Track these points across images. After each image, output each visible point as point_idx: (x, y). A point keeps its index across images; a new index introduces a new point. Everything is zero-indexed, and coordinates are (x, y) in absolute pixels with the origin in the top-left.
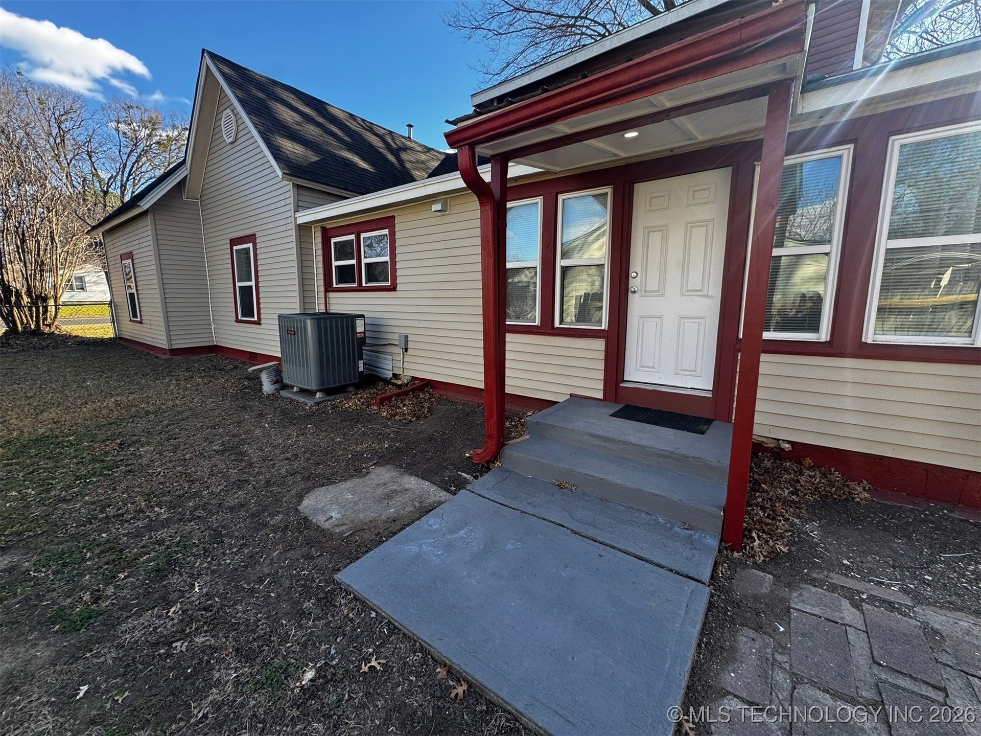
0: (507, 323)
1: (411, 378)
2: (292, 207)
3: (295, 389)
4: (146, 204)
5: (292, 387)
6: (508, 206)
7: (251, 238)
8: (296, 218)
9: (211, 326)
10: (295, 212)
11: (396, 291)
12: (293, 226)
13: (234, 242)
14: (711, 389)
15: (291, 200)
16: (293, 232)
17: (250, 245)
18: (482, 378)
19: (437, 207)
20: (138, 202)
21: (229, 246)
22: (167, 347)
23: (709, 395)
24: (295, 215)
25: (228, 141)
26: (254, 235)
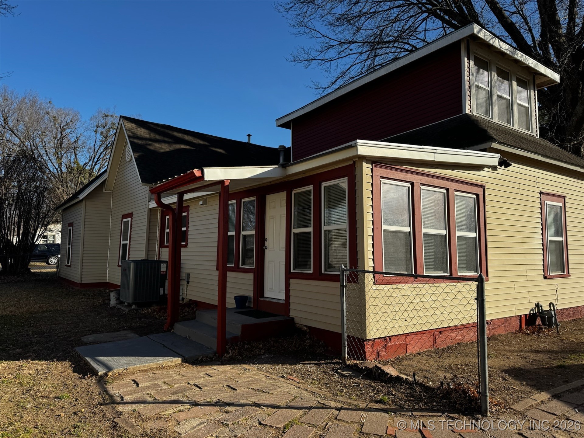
0: (228, 266)
1: (189, 300)
2: (147, 199)
3: (126, 304)
4: (81, 197)
5: (124, 303)
6: (229, 203)
7: (130, 215)
8: (149, 205)
9: (107, 269)
10: (149, 202)
11: (187, 247)
12: (147, 209)
13: (124, 217)
14: (284, 299)
15: (147, 195)
16: (146, 213)
17: (130, 219)
18: (217, 299)
19: (201, 203)
20: (78, 195)
21: (121, 219)
22: (79, 282)
23: (284, 302)
24: (148, 203)
25: (128, 160)
26: (132, 213)
